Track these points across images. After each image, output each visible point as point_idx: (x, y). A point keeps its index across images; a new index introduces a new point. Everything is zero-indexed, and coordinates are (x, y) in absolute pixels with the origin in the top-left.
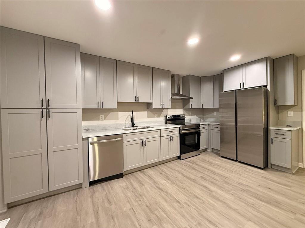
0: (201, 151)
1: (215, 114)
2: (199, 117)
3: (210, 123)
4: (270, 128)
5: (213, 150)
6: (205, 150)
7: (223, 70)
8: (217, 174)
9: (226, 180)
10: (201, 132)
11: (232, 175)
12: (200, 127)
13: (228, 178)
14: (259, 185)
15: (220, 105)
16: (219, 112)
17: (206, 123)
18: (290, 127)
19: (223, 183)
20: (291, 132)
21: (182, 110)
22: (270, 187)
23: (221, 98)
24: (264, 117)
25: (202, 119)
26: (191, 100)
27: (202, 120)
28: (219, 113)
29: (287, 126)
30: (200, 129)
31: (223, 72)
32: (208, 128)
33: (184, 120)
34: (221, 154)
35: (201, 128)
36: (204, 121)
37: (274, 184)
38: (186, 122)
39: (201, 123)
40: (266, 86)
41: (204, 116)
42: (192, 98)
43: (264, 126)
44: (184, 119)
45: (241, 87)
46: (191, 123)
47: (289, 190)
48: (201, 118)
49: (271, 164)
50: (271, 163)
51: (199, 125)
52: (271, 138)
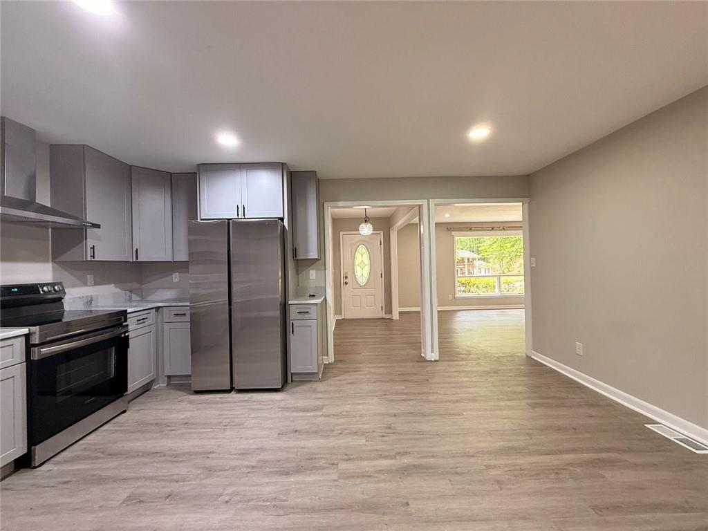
0: (130, 397)
1: (176, 277)
2: (124, 290)
3: (160, 305)
4: (290, 302)
5: (172, 379)
6: (146, 389)
7: (198, 165)
8: (184, 454)
9: (208, 463)
10: (131, 334)
11: (224, 438)
12: (126, 320)
13: (213, 452)
14: (279, 434)
15: (191, 254)
16: (188, 272)
17: (150, 306)
18: (313, 298)
19: (201, 479)
20: (315, 307)
21: (51, 264)
22: (296, 428)
23: (192, 237)
24: (280, 281)
25: (138, 295)
26: (91, 231)
27: (134, 297)
28: (187, 274)
29: (310, 296)
30: (127, 325)
31: (199, 170)
32: (157, 318)
33: (57, 304)
34: (192, 387)
35: (131, 323)
36: (143, 299)
37: (301, 417)
38: (65, 309)
39: (131, 307)
40: (282, 219)
41: (142, 284)
42: (98, 226)
43: (280, 300)
44: (60, 299)
45: (238, 215)
46: (91, 311)
47: (321, 416)
48: (131, 292)
49: (292, 374)
50: (292, 372)
51: (125, 313)
52: (291, 322)
